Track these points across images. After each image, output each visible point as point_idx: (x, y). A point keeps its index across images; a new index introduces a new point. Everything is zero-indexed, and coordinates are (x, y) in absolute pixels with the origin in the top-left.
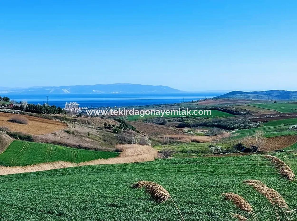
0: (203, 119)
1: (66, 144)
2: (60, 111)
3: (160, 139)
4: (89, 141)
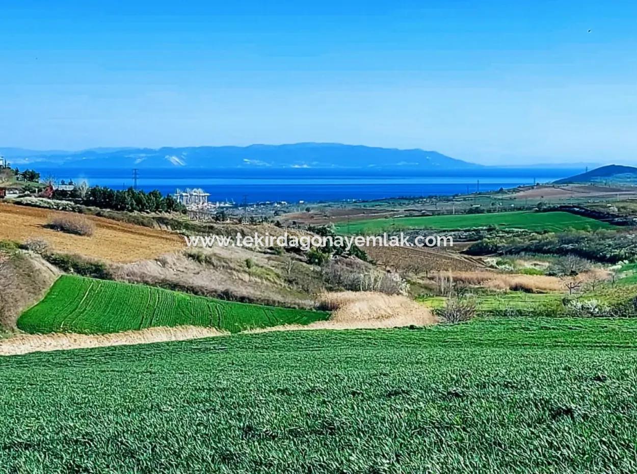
0: (532, 234)
1: (192, 287)
2: (171, 205)
3: (427, 282)
4: (250, 281)
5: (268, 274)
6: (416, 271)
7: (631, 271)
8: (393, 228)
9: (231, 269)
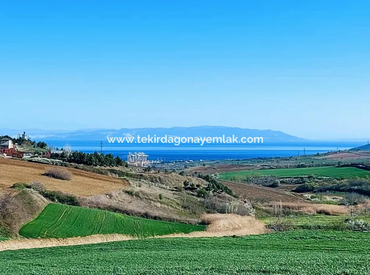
0: (334, 180)
1: (126, 211)
2: (119, 162)
3: (269, 208)
4: (161, 207)
5: (172, 203)
6: (262, 201)
8: (252, 176)
9: (150, 200)
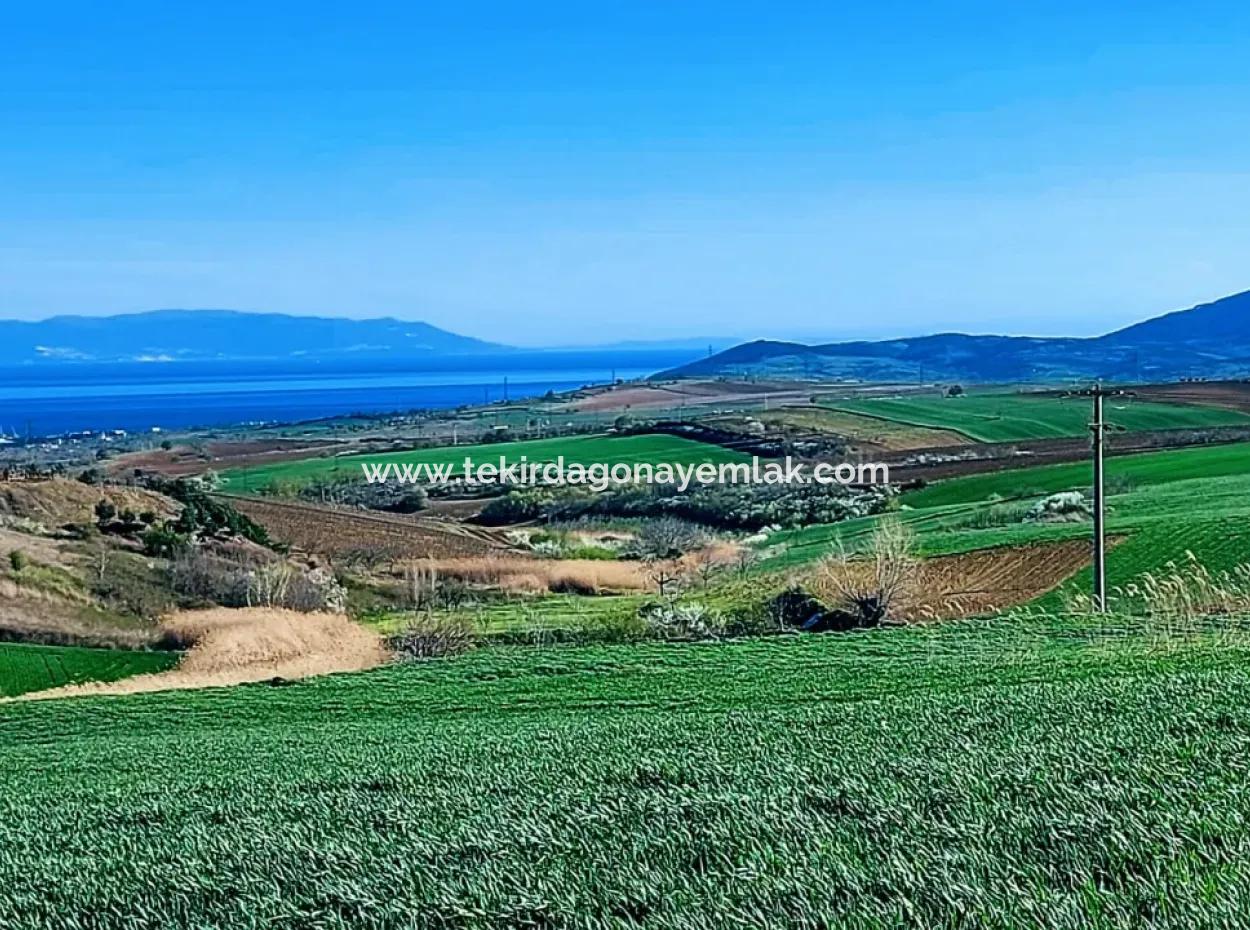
3: (389, 582)
4: (18, 596)
5: (57, 581)
6: (370, 561)
7: (783, 544)
8: (335, 477)
